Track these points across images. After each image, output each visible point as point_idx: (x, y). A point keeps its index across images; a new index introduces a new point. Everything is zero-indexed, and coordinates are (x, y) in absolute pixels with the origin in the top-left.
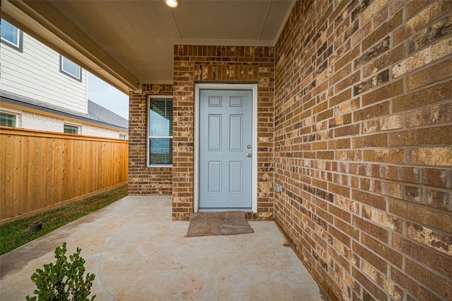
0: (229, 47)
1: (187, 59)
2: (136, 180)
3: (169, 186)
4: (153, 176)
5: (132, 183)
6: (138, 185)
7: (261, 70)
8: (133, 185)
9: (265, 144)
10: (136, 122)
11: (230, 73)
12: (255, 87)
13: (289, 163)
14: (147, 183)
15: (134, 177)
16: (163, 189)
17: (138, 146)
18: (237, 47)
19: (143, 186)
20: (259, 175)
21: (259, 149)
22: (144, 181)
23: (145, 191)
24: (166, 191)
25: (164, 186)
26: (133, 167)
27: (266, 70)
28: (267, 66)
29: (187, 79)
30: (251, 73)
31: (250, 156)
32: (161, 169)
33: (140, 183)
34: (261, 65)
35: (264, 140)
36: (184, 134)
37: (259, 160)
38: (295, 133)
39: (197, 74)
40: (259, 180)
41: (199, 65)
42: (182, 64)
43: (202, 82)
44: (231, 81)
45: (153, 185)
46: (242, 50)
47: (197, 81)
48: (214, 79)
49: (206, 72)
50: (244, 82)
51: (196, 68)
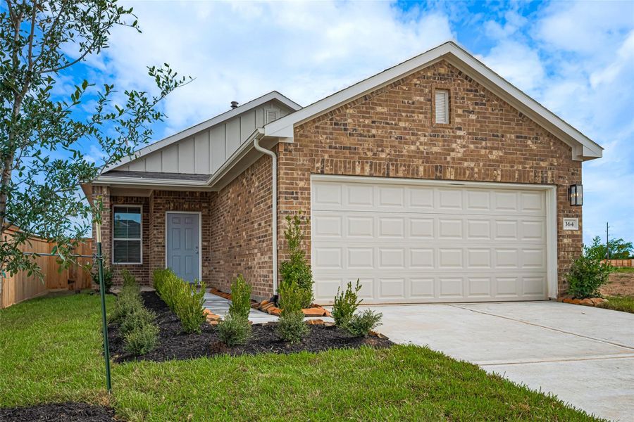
0: (185, 192)
1: (161, 198)
7: (203, 205)
9: (206, 246)
11: (186, 206)
12: (200, 214)
18: (190, 192)
20: (203, 263)
21: (203, 249)
27: (206, 205)
28: (207, 202)
29: (161, 209)
30: (198, 206)
31: (198, 253)
34: (204, 202)
35: (206, 244)
36: (160, 240)
37: (202, 255)
39: (167, 206)
40: (203, 266)
41: (168, 202)
42: (159, 201)
43: (169, 210)
44: (187, 210)
45: (118, 279)
46: (192, 193)
47: (167, 210)
48: (177, 210)
49: (172, 205)
50: (194, 211)
51: (166, 203)
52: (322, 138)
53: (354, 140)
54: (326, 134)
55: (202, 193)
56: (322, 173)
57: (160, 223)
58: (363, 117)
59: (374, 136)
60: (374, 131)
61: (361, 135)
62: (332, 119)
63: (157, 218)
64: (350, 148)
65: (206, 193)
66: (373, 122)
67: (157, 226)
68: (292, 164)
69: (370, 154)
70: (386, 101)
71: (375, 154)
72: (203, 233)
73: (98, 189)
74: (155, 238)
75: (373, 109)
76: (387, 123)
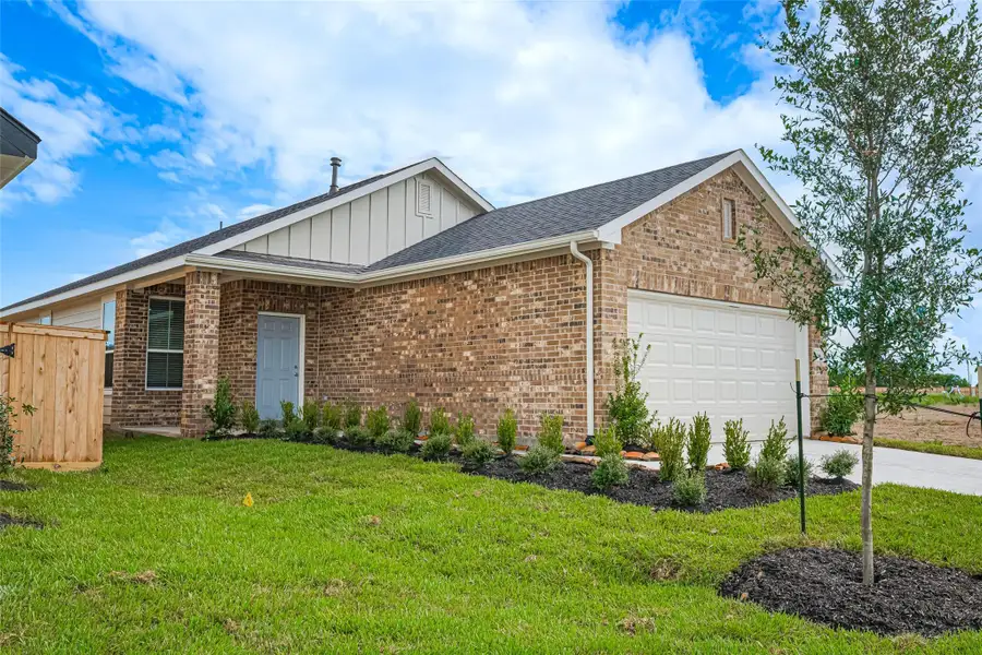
0: (286, 285)
1: (253, 292)
2: (132, 407)
3: (176, 415)
4: (156, 402)
5: (127, 411)
6: (135, 414)
7: (309, 304)
8: (129, 414)
9: (311, 365)
10: (135, 330)
11: (287, 305)
12: (303, 318)
13: (335, 379)
14: (147, 411)
15: (130, 403)
16: (168, 419)
17: (137, 362)
18: (292, 285)
19: (142, 415)
20: (306, 390)
21: (306, 370)
22: (144, 408)
23: (144, 421)
24: (171, 421)
25: (170, 415)
26: (129, 389)
27: (313, 305)
28: (314, 301)
29: (252, 308)
30: (302, 306)
31: (297, 375)
32: (168, 392)
33: (138, 411)
34: (310, 301)
35: (311, 362)
37: (305, 378)
38: (340, 360)
39: (261, 304)
40: (306, 395)
41: (262, 298)
42: (250, 296)
43: (264, 310)
44: (287, 312)
45: (155, 414)
46: (295, 287)
47: (260, 310)
48: (274, 310)
49: (268, 302)
50: (297, 313)
51: (260, 300)
52: (637, 246)
53: (663, 250)
54: (640, 241)
55: (308, 287)
56: (637, 288)
57: (250, 329)
58: (670, 225)
59: (678, 248)
60: (678, 242)
61: (668, 246)
62: (644, 225)
63: (247, 321)
64: (659, 260)
65: (314, 287)
66: (677, 231)
67: (247, 334)
68: (612, 276)
69: (675, 268)
70: (688, 208)
71: (679, 269)
72: (308, 347)
73: (205, 277)
74: (243, 351)
75: (677, 215)
76: (688, 234)
